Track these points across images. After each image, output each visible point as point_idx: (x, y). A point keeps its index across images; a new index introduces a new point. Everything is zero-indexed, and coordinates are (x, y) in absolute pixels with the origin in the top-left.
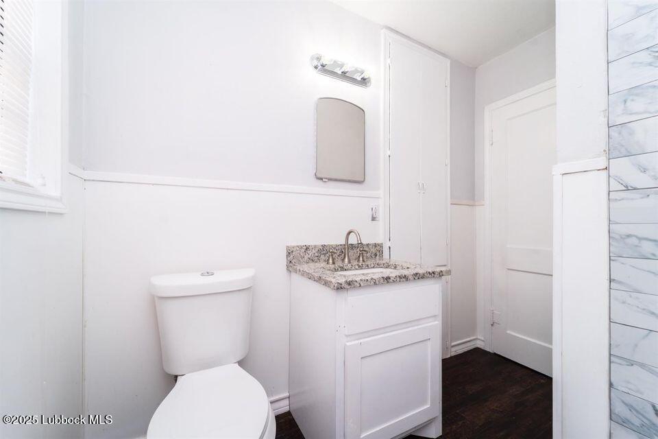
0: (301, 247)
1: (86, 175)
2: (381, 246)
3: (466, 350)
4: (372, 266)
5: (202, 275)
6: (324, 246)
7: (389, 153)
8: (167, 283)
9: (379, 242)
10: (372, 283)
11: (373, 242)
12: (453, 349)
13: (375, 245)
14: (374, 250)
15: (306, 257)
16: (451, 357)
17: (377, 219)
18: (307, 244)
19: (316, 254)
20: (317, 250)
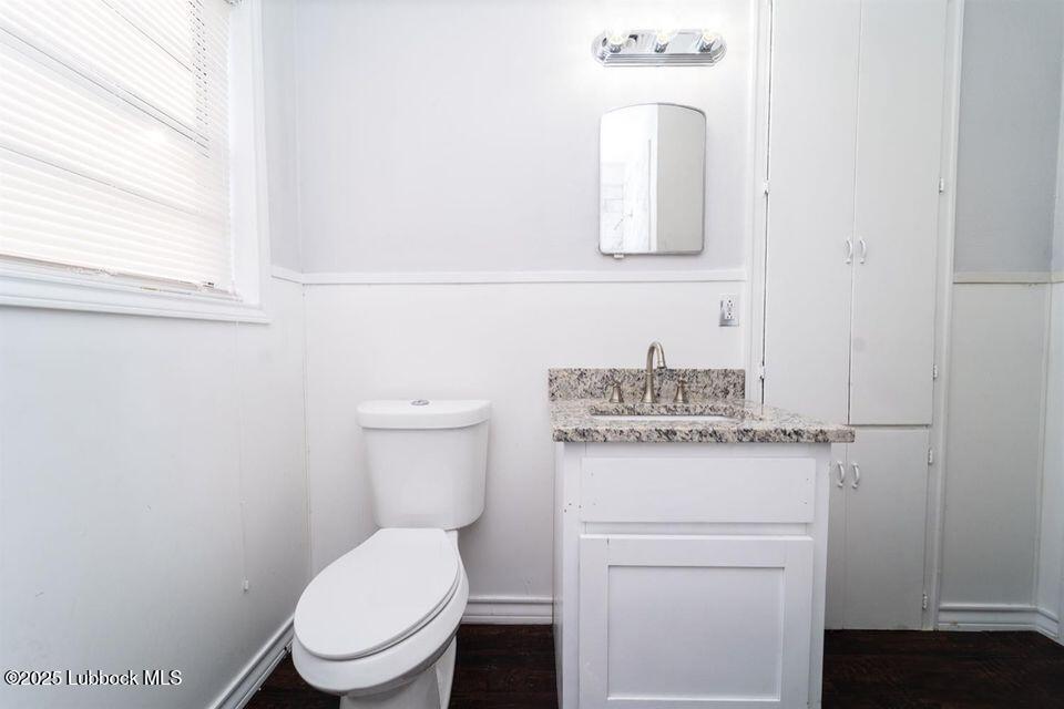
0: (572, 372)
1: (303, 278)
2: (741, 375)
3: (991, 628)
4: (699, 410)
5: (413, 404)
6: (613, 371)
7: (764, 187)
8: (378, 411)
9: (735, 367)
10: (633, 437)
11: (721, 367)
12: (944, 617)
13: (726, 373)
14: (721, 383)
15: (581, 387)
16: (936, 633)
17: (733, 323)
18: (583, 367)
19: (599, 385)
20: (600, 377)
